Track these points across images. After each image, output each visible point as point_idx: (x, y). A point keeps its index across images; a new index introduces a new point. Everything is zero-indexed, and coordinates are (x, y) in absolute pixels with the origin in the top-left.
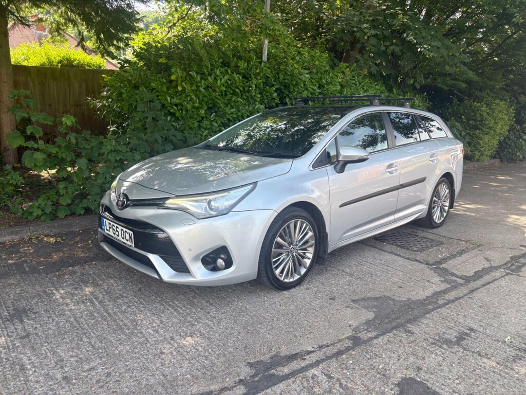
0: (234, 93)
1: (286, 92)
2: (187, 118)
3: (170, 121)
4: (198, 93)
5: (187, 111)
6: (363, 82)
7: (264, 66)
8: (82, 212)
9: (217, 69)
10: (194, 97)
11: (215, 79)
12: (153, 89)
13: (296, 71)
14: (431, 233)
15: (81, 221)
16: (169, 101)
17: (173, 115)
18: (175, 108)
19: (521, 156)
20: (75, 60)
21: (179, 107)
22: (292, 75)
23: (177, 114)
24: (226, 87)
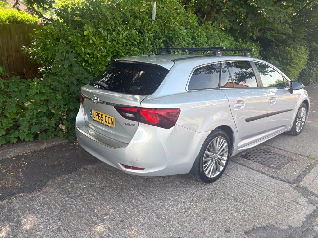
0: (133, 44)
1: (170, 43)
2: (97, 64)
3: (85, 66)
4: (105, 45)
5: (97, 58)
6: (221, 35)
7: (154, 24)
8: (15, 141)
9: (119, 26)
10: (102, 48)
11: (118, 33)
12: (71, 41)
13: (177, 28)
14: (279, 149)
15: (14, 150)
16: (83, 51)
17: (86, 61)
18: (88, 56)
19: (312, 81)
20: (18, 17)
21: (91, 56)
22: (174, 31)
23: (90, 61)
24: (127, 40)
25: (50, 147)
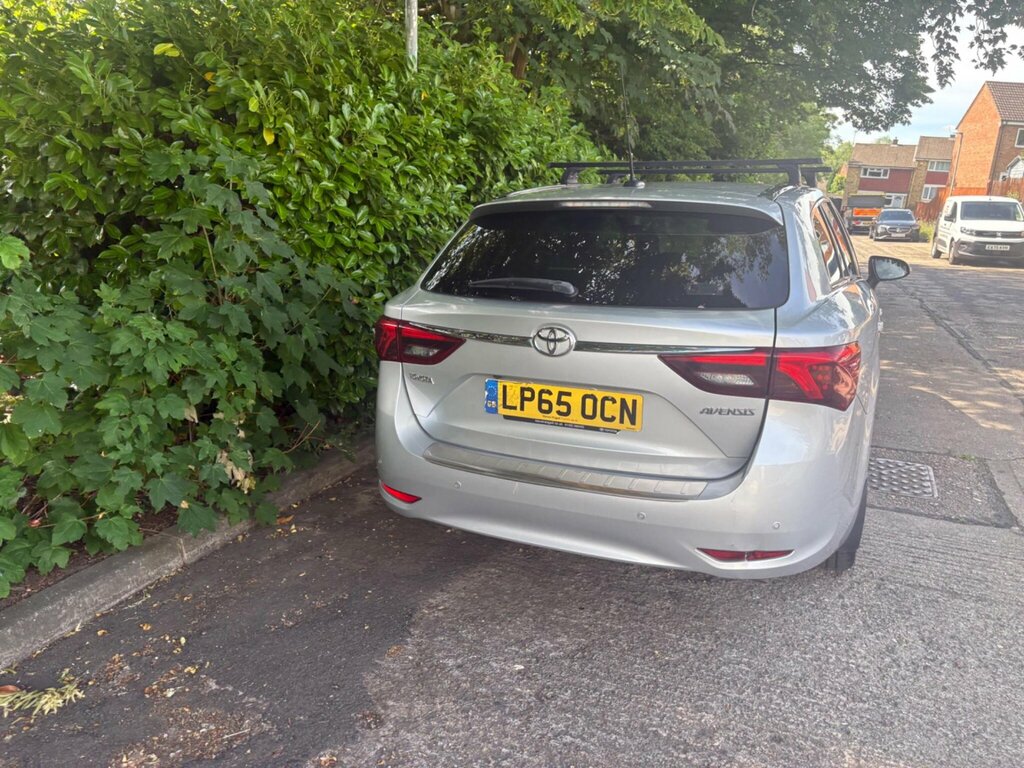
0: (399, 152)
4: (326, 152)
5: (302, 202)
7: (441, 84)
10: (316, 163)
18: (269, 193)
21: (278, 193)
23: (281, 213)
24: (386, 135)
25: (201, 560)
